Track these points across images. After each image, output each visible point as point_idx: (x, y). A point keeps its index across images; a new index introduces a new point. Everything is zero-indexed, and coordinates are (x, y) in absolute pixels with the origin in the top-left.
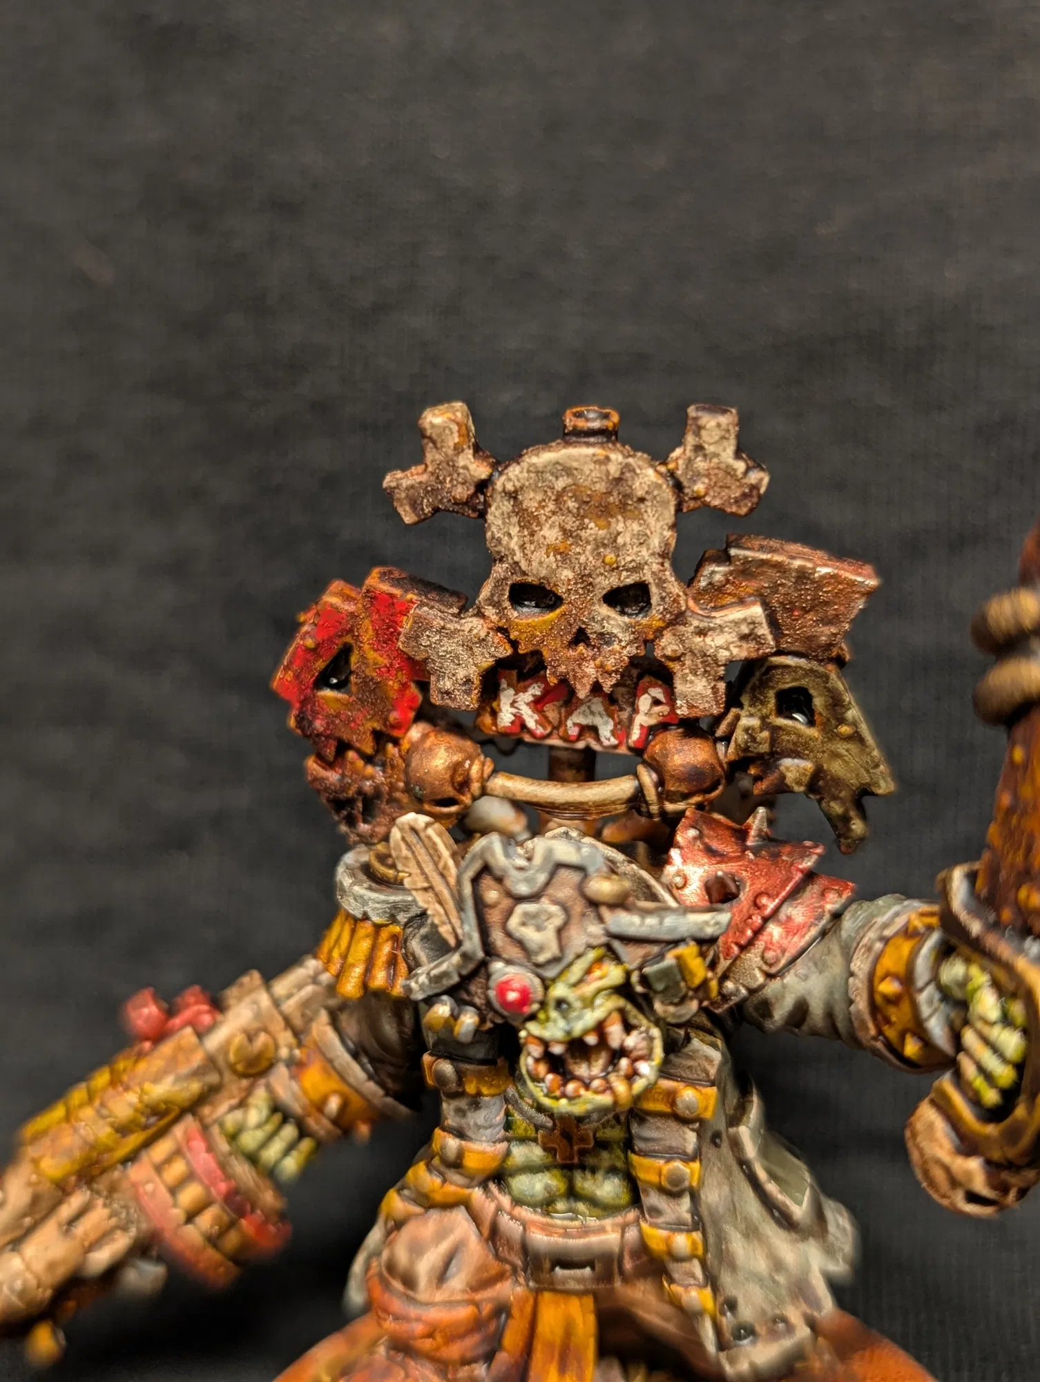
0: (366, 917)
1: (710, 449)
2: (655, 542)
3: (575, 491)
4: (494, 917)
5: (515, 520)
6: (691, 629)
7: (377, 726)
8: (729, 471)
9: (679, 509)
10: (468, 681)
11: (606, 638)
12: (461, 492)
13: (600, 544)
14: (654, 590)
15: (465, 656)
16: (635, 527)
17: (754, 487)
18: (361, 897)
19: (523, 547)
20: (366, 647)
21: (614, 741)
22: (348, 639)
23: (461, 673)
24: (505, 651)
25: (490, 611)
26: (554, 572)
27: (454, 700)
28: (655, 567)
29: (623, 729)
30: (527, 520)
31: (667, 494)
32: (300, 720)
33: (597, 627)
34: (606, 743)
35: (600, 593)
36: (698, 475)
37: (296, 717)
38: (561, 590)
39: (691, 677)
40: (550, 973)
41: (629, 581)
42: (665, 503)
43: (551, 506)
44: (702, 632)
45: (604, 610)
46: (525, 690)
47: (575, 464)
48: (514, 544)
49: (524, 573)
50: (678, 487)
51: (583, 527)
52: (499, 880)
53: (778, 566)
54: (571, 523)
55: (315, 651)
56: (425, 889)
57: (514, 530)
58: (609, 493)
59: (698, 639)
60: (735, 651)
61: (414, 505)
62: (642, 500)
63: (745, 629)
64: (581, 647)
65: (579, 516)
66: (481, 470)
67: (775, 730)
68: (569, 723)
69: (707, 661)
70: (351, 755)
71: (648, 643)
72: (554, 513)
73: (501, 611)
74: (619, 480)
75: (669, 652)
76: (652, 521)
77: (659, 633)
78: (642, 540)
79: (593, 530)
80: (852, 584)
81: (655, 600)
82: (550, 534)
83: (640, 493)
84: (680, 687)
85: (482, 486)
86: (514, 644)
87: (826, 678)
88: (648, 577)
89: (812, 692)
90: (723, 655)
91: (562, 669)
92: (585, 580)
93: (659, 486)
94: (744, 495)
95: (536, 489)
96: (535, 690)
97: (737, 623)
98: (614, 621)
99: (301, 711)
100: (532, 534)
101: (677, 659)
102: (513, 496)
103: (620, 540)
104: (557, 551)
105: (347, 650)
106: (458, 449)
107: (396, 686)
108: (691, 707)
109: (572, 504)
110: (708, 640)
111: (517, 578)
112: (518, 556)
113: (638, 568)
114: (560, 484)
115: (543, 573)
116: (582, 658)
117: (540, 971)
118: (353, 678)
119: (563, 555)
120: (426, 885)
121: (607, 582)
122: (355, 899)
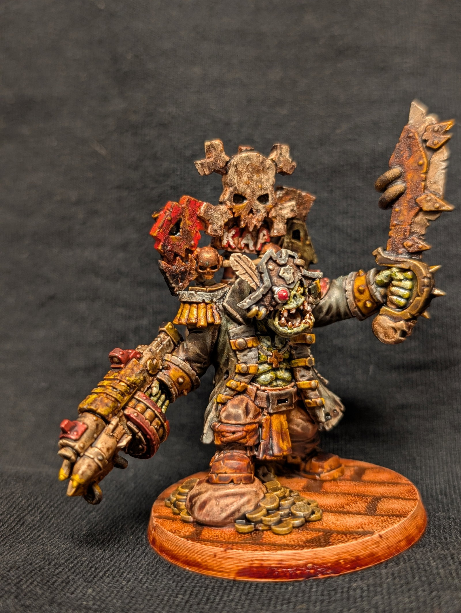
0: (204, 301)
1: (284, 154)
2: (271, 182)
3: (251, 165)
4: (273, 273)
5: (236, 174)
6: (278, 208)
7: (187, 247)
8: (288, 161)
9: (276, 172)
10: (221, 227)
11: (258, 211)
12: (222, 164)
13: (257, 182)
14: (270, 196)
15: (220, 218)
16: (266, 177)
17: (293, 166)
18: (202, 294)
19: (238, 182)
20: (186, 219)
21: (253, 248)
22: (181, 217)
23: (219, 224)
24: (231, 216)
25: (228, 203)
26: (245, 190)
27: (217, 232)
28: (271, 189)
29: (255, 245)
30: (239, 174)
31: (273, 166)
32: (163, 246)
33: (256, 208)
34: (251, 249)
35: (256, 197)
36: (280, 162)
37: (162, 245)
38: (247, 196)
39: (278, 223)
40: (292, 287)
41: (264, 193)
42: (273, 170)
43: (245, 170)
44: (281, 209)
45: (257, 203)
46: (230, 232)
47: (252, 157)
48: (235, 181)
49: (238, 191)
50: (276, 165)
51: (253, 176)
52: (275, 262)
53: (294, 192)
54: (250, 175)
55: (170, 221)
56: (244, 274)
57: (236, 177)
58: (259, 166)
59: (280, 212)
60: (289, 215)
61: (209, 168)
62: (268, 168)
63: (292, 208)
64: (251, 215)
65: (252, 173)
66: (227, 159)
67: (293, 243)
68: (242, 243)
69: (282, 217)
70: (178, 258)
71: (268, 213)
72: (246, 172)
73: (231, 204)
74: (262, 162)
75: (274, 215)
76: (270, 175)
77: (271, 209)
78: (268, 180)
79: (256, 177)
80: (310, 198)
81: (270, 199)
82: (245, 178)
83: (268, 166)
84: (275, 226)
85: (227, 163)
86: (234, 213)
87: (304, 226)
88: (268, 191)
89: (301, 231)
90: (286, 216)
91: (247, 221)
92: (253, 192)
93: (272, 165)
94: (292, 168)
95: (241, 164)
96: (233, 232)
97: (289, 206)
98: (260, 206)
99: (164, 243)
100: (240, 178)
101: (275, 217)
102: (236, 166)
103: (262, 181)
104: (246, 184)
105: (180, 221)
106: (221, 151)
107: (194, 232)
108: (278, 233)
109: (250, 169)
110: (282, 212)
111: (236, 192)
112: (236, 185)
113: (266, 189)
114: (248, 163)
115: (243, 190)
116: (252, 218)
117: (289, 287)
118: (181, 230)
119: (248, 185)
120: (245, 272)
121: (260, 193)
122: (199, 296)
